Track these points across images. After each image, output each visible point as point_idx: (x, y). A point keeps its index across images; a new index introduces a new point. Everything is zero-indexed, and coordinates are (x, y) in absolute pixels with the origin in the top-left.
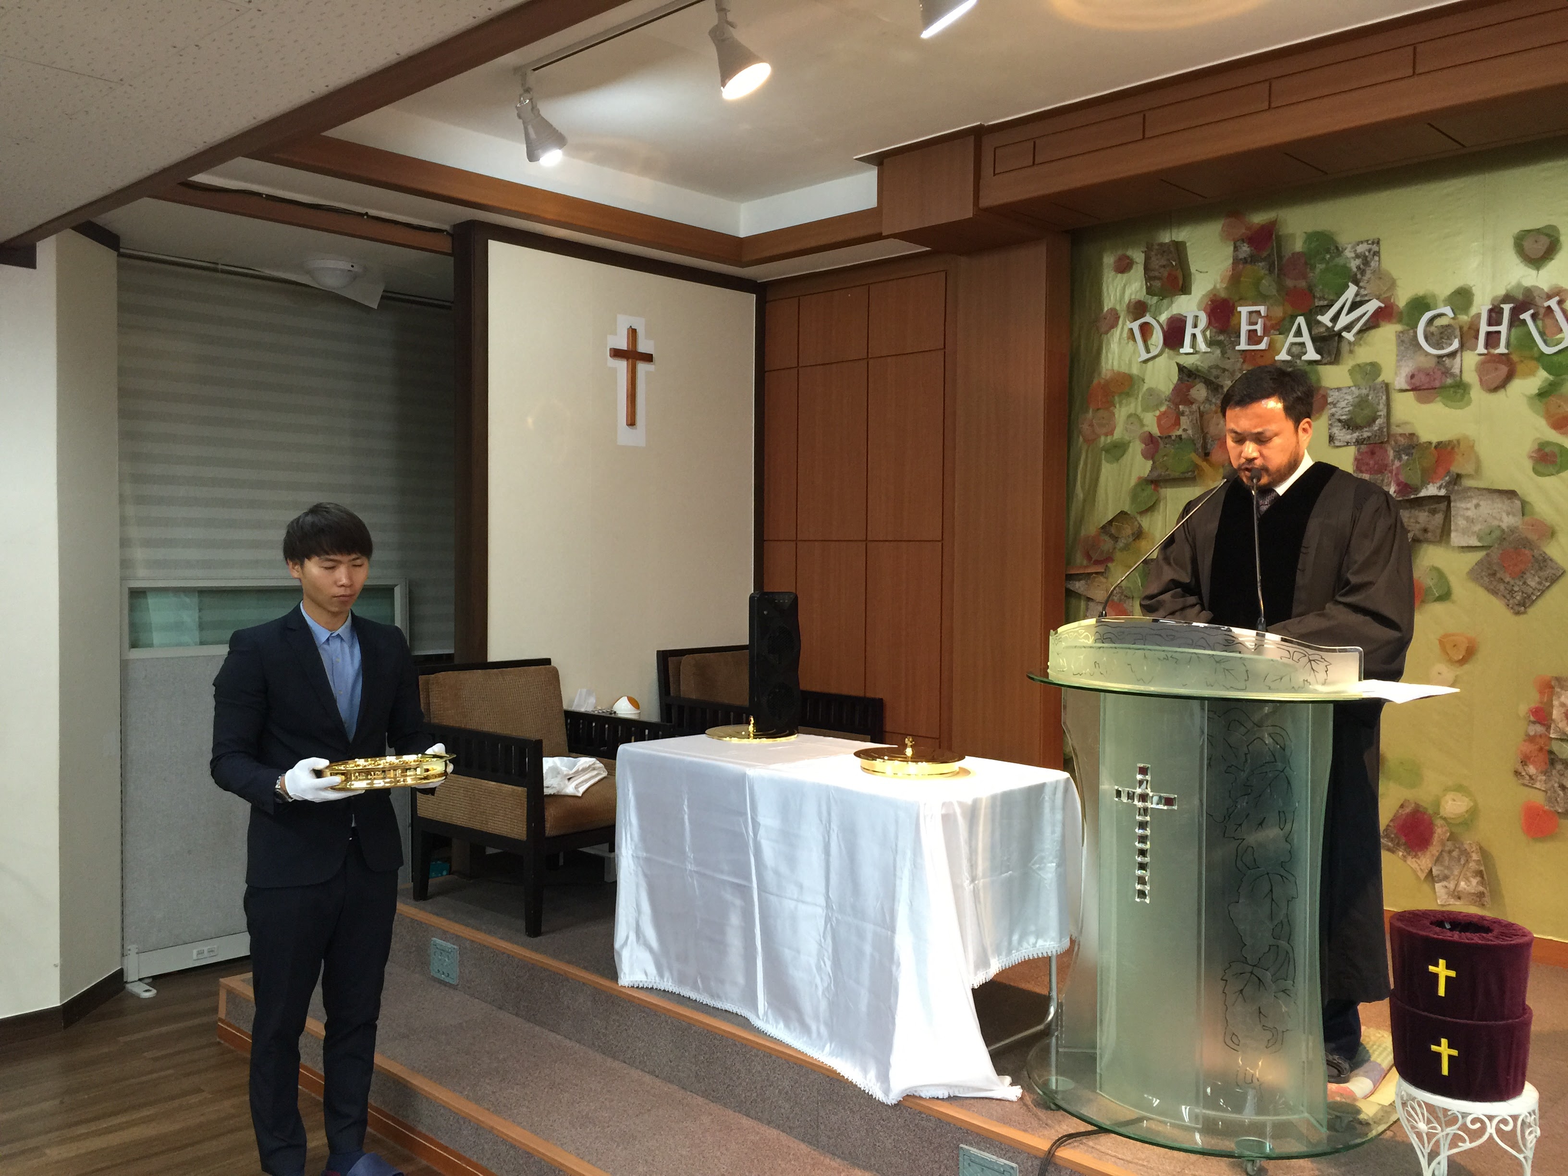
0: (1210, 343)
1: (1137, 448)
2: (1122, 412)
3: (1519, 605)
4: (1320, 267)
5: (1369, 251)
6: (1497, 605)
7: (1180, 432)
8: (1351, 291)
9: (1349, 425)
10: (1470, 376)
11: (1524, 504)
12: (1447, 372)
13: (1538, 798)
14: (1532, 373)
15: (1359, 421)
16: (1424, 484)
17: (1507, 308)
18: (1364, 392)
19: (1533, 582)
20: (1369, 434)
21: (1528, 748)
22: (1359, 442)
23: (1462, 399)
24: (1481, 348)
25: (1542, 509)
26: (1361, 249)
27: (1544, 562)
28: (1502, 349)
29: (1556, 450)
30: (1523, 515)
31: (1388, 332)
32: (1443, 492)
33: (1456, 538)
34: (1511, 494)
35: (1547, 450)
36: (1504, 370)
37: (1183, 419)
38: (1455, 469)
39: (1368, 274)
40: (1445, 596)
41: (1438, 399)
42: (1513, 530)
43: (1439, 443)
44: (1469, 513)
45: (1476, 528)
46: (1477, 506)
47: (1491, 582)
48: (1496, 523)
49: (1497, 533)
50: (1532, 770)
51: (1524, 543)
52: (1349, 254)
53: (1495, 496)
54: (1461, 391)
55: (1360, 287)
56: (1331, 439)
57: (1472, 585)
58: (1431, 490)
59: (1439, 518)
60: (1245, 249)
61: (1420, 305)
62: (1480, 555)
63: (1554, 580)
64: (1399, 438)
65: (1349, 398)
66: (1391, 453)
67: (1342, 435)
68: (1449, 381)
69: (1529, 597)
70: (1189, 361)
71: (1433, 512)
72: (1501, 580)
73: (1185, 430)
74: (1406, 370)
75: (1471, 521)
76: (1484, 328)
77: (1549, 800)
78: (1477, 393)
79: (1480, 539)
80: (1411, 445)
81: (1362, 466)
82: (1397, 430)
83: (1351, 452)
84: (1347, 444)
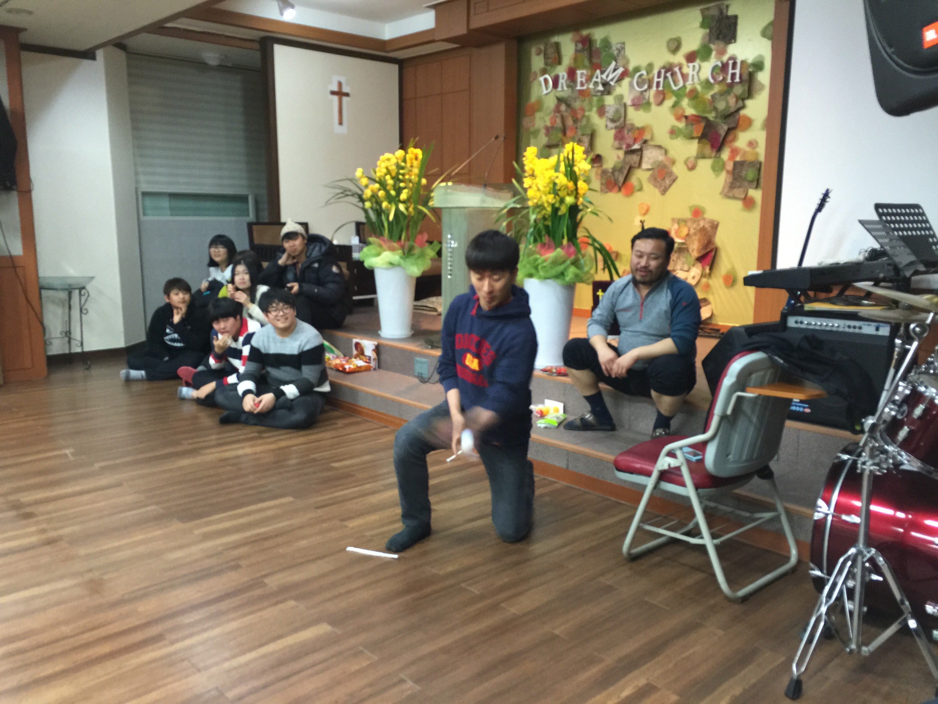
0: (568, 86)
1: (543, 132)
2: (538, 115)
3: (663, 191)
4: (604, 54)
5: (621, 47)
6: (657, 192)
7: (556, 125)
8: (613, 64)
9: (613, 121)
10: (652, 100)
11: (666, 150)
12: (644, 98)
14: (671, 98)
15: (616, 118)
16: (634, 144)
17: (663, 71)
18: (618, 107)
19: (668, 182)
20: (619, 124)
22: (616, 128)
23: (648, 109)
24: (654, 88)
25: (672, 153)
26: (619, 46)
27: (671, 174)
28: (661, 88)
29: (676, 129)
30: (666, 155)
31: (626, 81)
32: (639, 147)
33: (644, 166)
34: (660, 147)
35: (673, 129)
36: (661, 96)
37: (557, 119)
38: (645, 138)
39: (620, 57)
40: (641, 189)
41: (642, 109)
42: (662, 161)
43: (641, 127)
44: (648, 155)
45: (651, 161)
46: (651, 152)
47: (655, 182)
48: (656, 159)
49: (657, 163)
51: (665, 167)
52: (614, 48)
53: (657, 148)
54: (648, 106)
55: (617, 62)
56: (607, 126)
57: (648, 184)
58: (636, 146)
59: (639, 157)
60: (580, 46)
61: (637, 69)
62: (651, 172)
63: (674, 181)
64: (629, 126)
65: (613, 109)
66: (626, 132)
67: (611, 125)
68: (644, 101)
69: (666, 188)
70: (560, 94)
71: (637, 155)
72: (658, 182)
73: (558, 124)
74: (632, 96)
75: (649, 158)
76: (656, 80)
78: (654, 106)
79: (652, 166)
80: (633, 128)
81: (616, 138)
82: (628, 122)
83: (613, 132)
84: (612, 129)
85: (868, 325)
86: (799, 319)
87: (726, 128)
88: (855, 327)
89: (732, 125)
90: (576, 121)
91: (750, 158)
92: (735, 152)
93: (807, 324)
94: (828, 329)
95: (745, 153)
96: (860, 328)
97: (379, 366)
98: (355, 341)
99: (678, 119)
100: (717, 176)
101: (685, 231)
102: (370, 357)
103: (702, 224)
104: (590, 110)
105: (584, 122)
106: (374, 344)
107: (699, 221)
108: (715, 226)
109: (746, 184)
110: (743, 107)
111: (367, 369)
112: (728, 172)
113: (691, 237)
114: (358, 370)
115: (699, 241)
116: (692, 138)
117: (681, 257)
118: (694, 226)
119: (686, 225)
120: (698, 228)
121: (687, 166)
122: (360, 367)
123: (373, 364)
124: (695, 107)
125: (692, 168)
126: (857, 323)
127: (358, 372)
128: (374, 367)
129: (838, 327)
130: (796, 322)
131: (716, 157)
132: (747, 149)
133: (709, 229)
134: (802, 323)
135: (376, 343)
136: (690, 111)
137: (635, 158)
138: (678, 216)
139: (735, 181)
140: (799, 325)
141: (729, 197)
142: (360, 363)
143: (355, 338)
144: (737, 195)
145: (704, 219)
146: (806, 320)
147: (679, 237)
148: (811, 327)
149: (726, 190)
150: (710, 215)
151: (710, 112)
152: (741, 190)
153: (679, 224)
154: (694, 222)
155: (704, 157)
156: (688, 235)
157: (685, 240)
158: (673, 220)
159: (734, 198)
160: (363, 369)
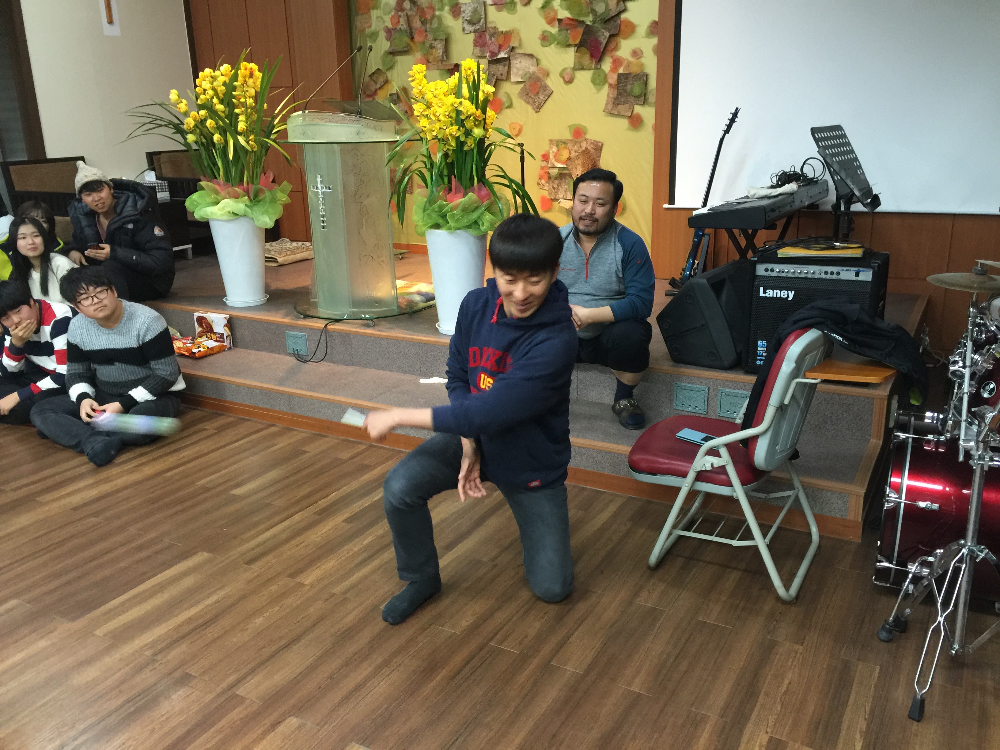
1: (382, 35)
2: (374, 13)
3: (537, 108)
6: (529, 109)
7: (400, 26)
9: (471, 23)
11: (538, 60)
13: (546, 194)
15: (474, 21)
16: (499, 52)
18: (476, 5)
19: (542, 98)
20: (478, 27)
21: (542, 172)
22: (475, 31)
23: (513, 10)
25: (545, 63)
27: (545, 87)
29: (548, 34)
30: (538, 65)
32: (506, 56)
33: (514, 79)
34: (531, 56)
35: (545, 34)
37: (401, 19)
38: (512, 45)
40: (510, 106)
41: (505, 9)
42: (534, 73)
43: (506, 31)
44: (518, 66)
45: (520, 73)
46: (520, 62)
47: (527, 98)
48: (528, 70)
49: (528, 75)
50: (543, 182)
51: (538, 79)
53: (527, 57)
54: (513, 5)
56: (464, 30)
57: (519, 100)
58: (502, 55)
59: (506, 67)
62: (522, 86)
63: (549, 96)
64: (491, 29)
65: (470, 8)
66: (488, 37)
67: (469, 28)
68: (508, 1)
69: (540, 104)
71: (504, 65)
72: (530, 97)
73: (402, 25)
75: (518, 69)
77: (549, 194)
78: (519, 6)
79: (522, 78)
80: (495, 33)
81: (476, 43)
82: (489, 25)
83: (472, 36)
84: (470, 33)
85: (848, 270)
86: (770, 266)
87: (607, 34)
88: (832, 273)
89: (613, 32)
90: (423, 23)
91: (635, 70)
92: (617, 62)
93: (779, 272)
94: (803, 276)
95: (629, 64)
96: (838, 274)
97: (235, 344)
98: (196, 315)
99: (550, 22)
100: (599, 90)
101: (565, 155)
102: (222, 334)
103: (584, 145)
104: (442, 9)
105: (435, 25)
106: (225, 318)
107: (580, 143)
108: (599, 148)
109: (632, 99)
110: (625, 10)
111: (221, 350)
112: (610, 85)
113: (574, 161)
114: (211, 352)
115: (583, 165)
116: (569, 46)
117: (563, 184)
118: (576, 148)
119: (566, 148)
120: (581, 150)
121: (563, 78)
122: (212, 348)
123: (227, 343)
124: (569, 9)
125: (570, 81)
126: (835, 269)
127: (211, 355)
128: (229, 346)
129: (813, 273)
130: (766, 270)
131: (596, 68)
132: (631, 59)
133: (593, 151)
134: (772, 270)
135: (228, 316)
136: (564, 14)
137: (501, 69)
138: (557, 137)
139: (619, 96)
140: (769, 273)
141: (613, 115)
142: (211, 344)
143: (197, 311)
144: (622, 113)
145: (586, 140)
146: (777, 268)
147: (558, 161)
148: (784, 275)
149: (610, 106)
150: (593, 135)
151: (587, 15)
152: (627, 106)
153: (557, 146)
154: (576, 142)
155: (583, 69)
156: (569, 159)
157: (567, 165)
158: (551, 141)
159: (619, 115)
160: (215, 350)
